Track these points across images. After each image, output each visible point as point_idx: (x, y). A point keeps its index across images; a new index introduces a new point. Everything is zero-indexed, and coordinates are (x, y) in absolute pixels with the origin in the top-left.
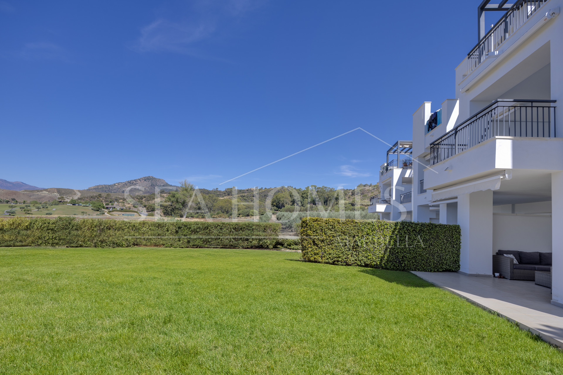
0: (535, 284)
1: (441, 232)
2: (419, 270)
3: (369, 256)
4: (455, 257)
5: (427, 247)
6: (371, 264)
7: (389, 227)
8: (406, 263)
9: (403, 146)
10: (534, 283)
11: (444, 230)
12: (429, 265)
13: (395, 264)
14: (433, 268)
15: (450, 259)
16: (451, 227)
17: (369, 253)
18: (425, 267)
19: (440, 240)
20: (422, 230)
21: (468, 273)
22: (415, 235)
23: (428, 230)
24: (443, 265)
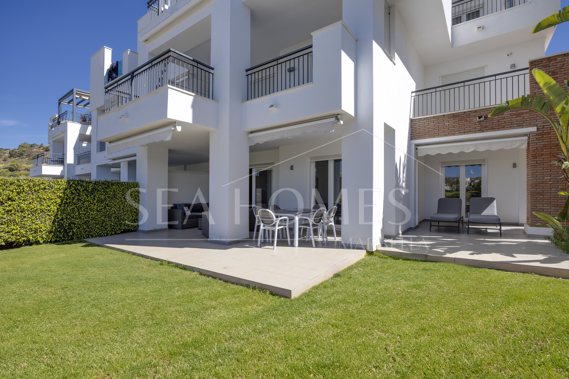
0: (199, 229)
1: (119, 190)
2: (92, 236)
3: (13, 229)
4: (134, 216)
5: (102, 209)
6: (19, 241)
7: (47, 187)
8: (74, 231)
9: (80, 96)
10: (197, 228)
11: (122, 188)
12: (105, 228)
13: (58, 235)
14: (110, 231)
15: (129, 218)
16: (130, 184)
17: (14, 225)
18: (100, 231)
19: (118, 199)
20: (96, 189)
21: (146, 230)
22: (86, 195)
23: (103, 188)
24: (121, 226)
